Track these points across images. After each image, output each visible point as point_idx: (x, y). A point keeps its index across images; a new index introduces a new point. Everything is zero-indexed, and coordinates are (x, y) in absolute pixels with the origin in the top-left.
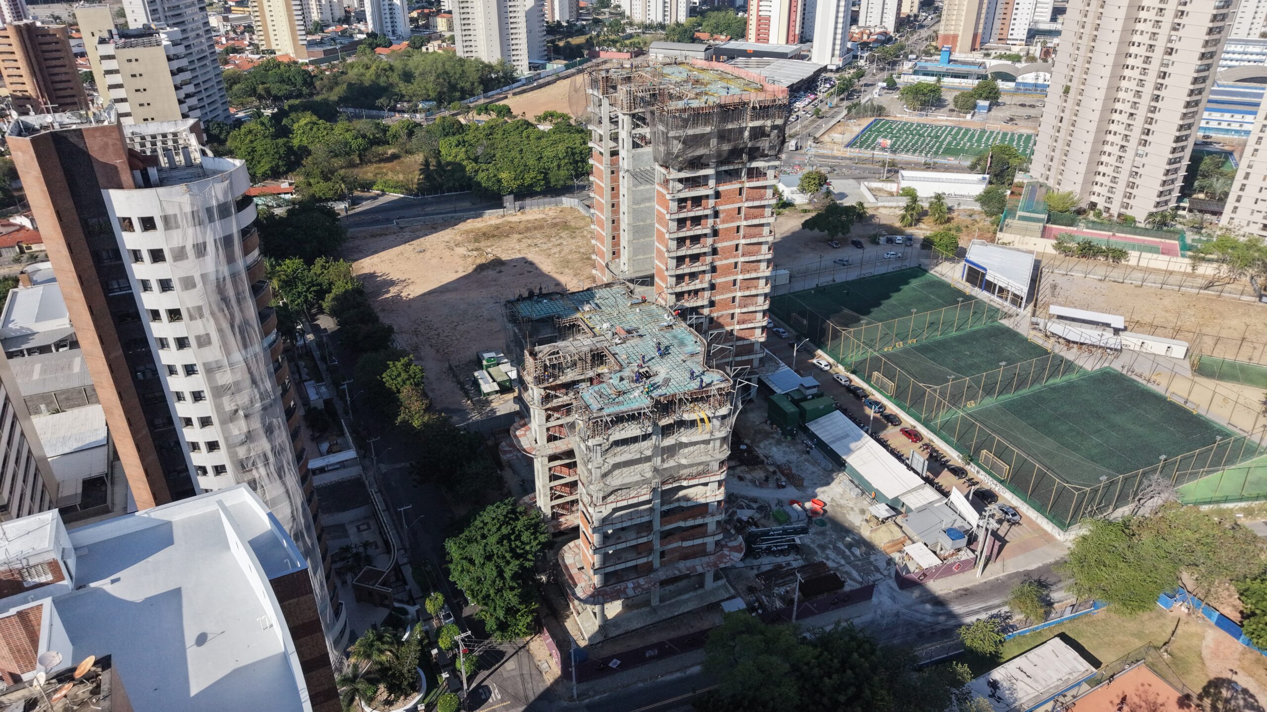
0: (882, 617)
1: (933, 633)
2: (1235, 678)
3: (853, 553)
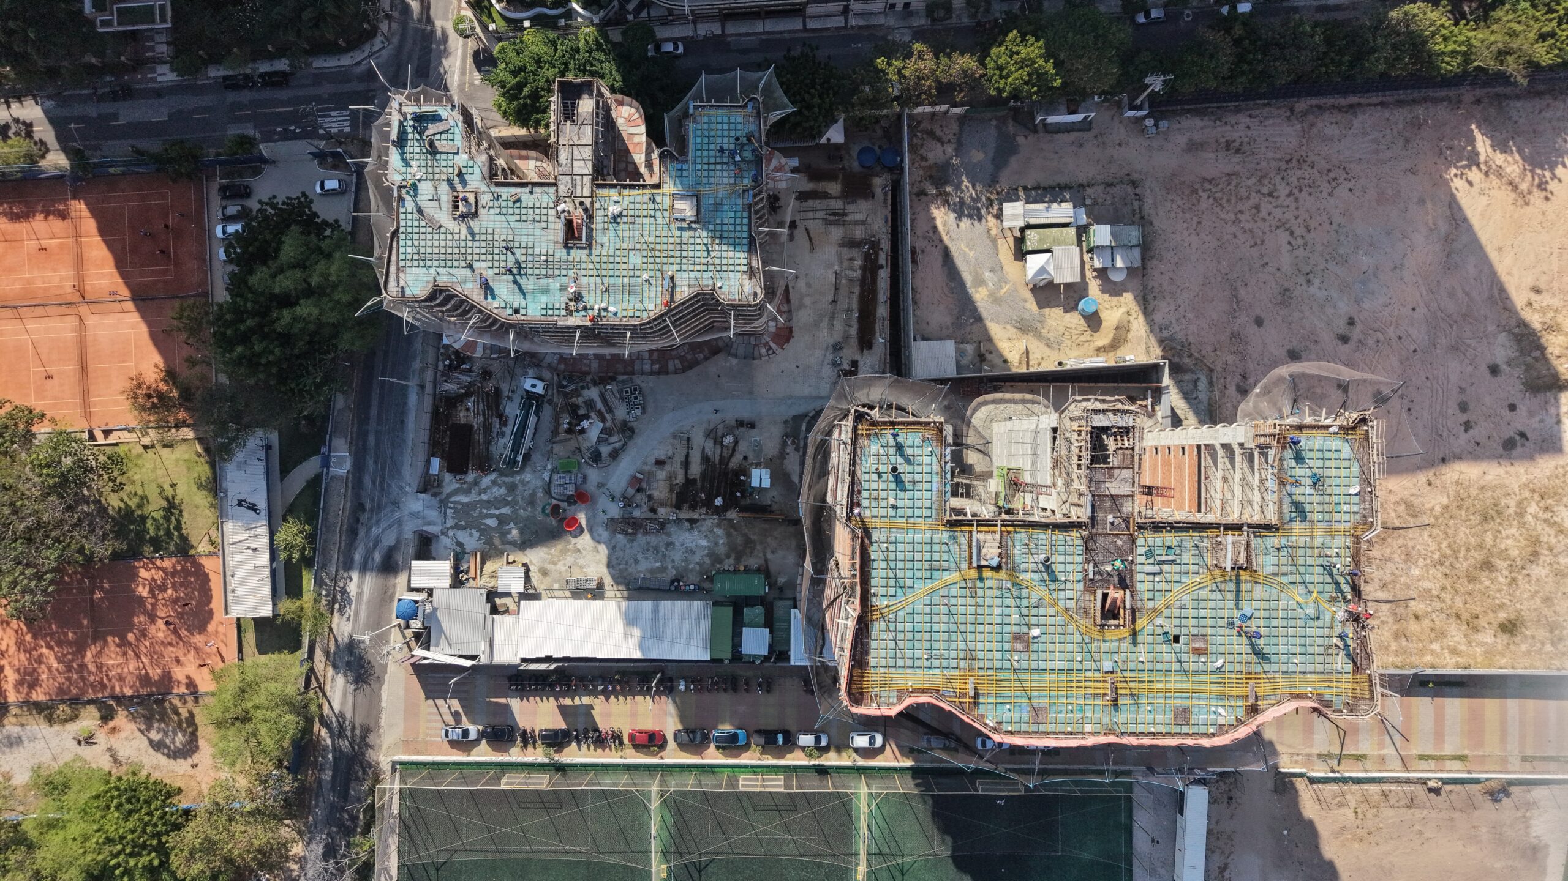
0: (401, 488)
1: (358, 520)
2: (190, 761)
3: (492, 516)
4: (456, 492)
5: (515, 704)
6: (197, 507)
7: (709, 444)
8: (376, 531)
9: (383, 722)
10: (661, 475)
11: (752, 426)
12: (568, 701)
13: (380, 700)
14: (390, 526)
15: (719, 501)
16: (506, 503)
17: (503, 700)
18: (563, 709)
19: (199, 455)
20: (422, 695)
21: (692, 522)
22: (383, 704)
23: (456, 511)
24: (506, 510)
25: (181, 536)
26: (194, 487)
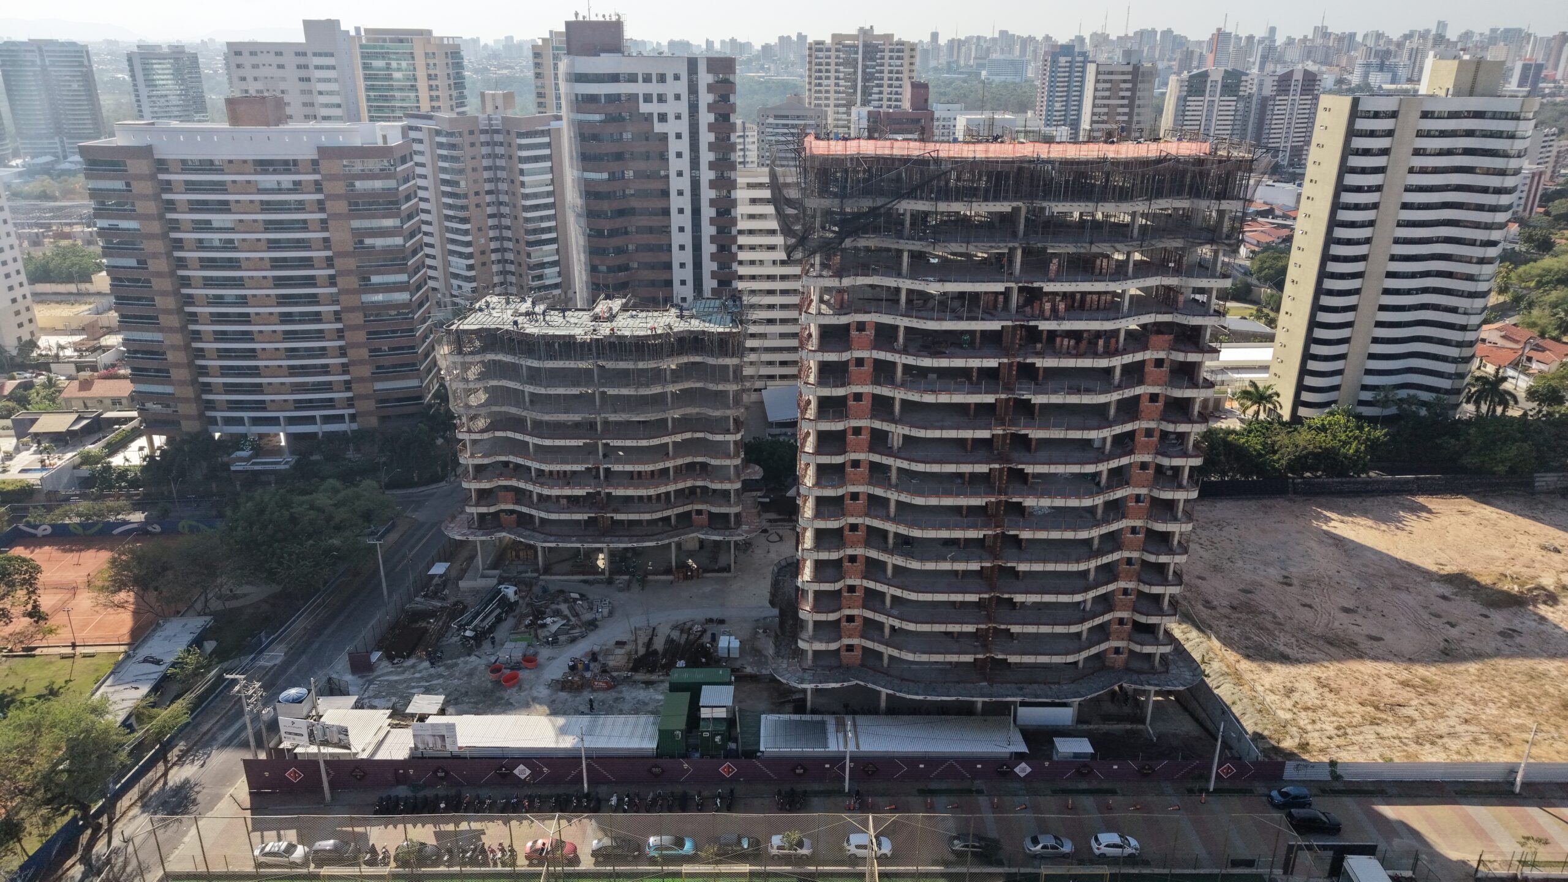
7: (675, 634)
11: (720, 622)
18: (440, 833)
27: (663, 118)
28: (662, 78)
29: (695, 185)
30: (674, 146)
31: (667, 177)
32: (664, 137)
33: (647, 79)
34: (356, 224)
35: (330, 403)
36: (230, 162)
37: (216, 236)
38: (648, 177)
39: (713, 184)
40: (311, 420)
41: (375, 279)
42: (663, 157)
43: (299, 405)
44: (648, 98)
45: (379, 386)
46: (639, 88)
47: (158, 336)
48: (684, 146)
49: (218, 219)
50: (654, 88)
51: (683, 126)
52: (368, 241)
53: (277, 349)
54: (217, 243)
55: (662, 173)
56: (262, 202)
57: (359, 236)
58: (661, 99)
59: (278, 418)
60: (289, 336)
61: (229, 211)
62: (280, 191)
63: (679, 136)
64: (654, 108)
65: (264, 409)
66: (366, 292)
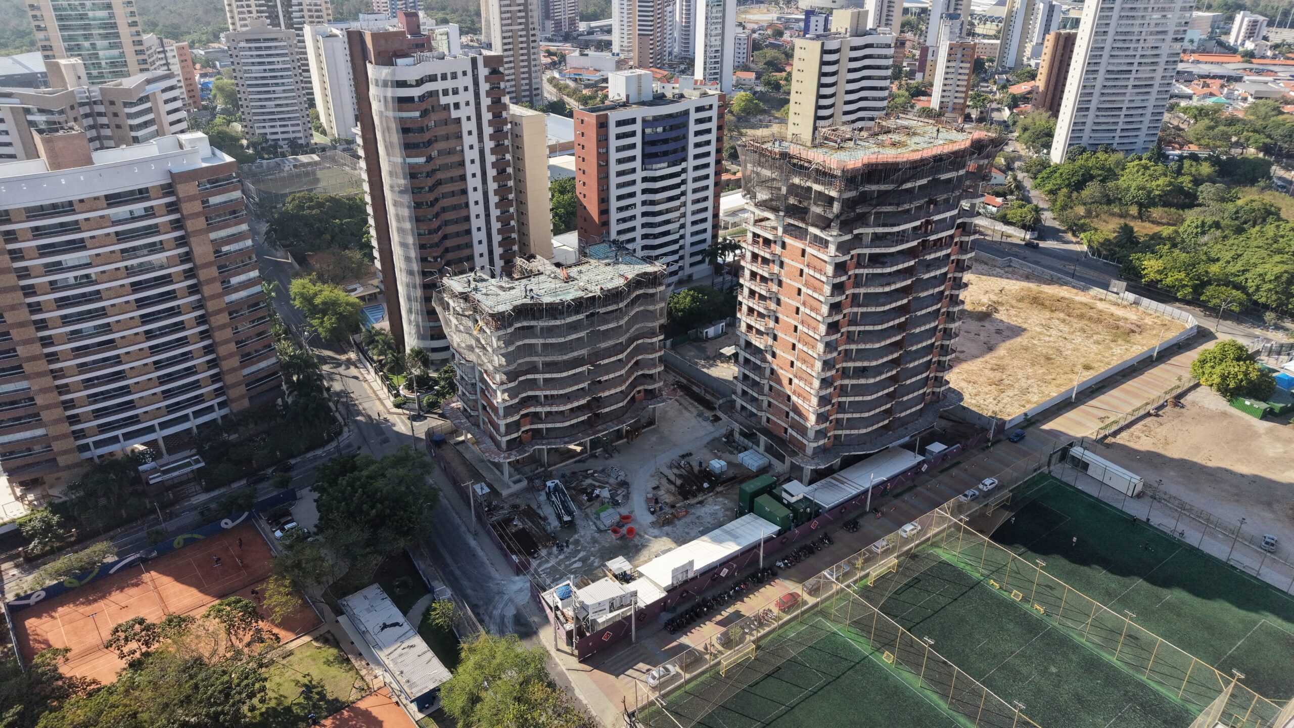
4: (539, 565)
5: (684, 640)
6: (334, 677)
7: (676, 471)
8: (496, 613)
9: (594, 713)
10: (661, 492)
11: (691, 454)
12: (719, 618)
13: (580, 701)
14: (506, 605)
15: (706, 485)
16: (579, 551)
17: (674, 644)
18: (719, 623)
19: (320, 648)
20: (612, 678)
21: (701, 503)
22: (585, 702)
23: (547, 574)
24: (582, 554)
25: (328, 702)
26: (325, 667)
27: (457, 105)
28: (454, 76)
29: (482, 152)
30: (467, 126)
31: (462, 151)
32: (458, 121)
33: (444, 77)
34: (213, 235)
35: (199, 399)
36: (81, 201)
37: (71, 275)
38: (449, 153)
39: (493, 152)
40: (185, 418)
41: (235, 280)
42: (459, 137)
43: (171, 409)
44: (446, 93)
45: (246, 371)
46: (439, 86)
47: (24, 384)
48: (472, 125)
49: (69, 258)
50: (449, 84)
51: (471, 111)
52: (225, 249)
53: (146, 365)
54: (72, 281)
55: (458, 148)
56: (117, 234)
57: (217, 245)
58: (456, 92)
59: (153, 426)
60: (154, 350)
61: (84, 248)
62: (134, 219)
63: (469, 118)
64: (450, 100)
65: (138, 422)
66: (229, 294)
